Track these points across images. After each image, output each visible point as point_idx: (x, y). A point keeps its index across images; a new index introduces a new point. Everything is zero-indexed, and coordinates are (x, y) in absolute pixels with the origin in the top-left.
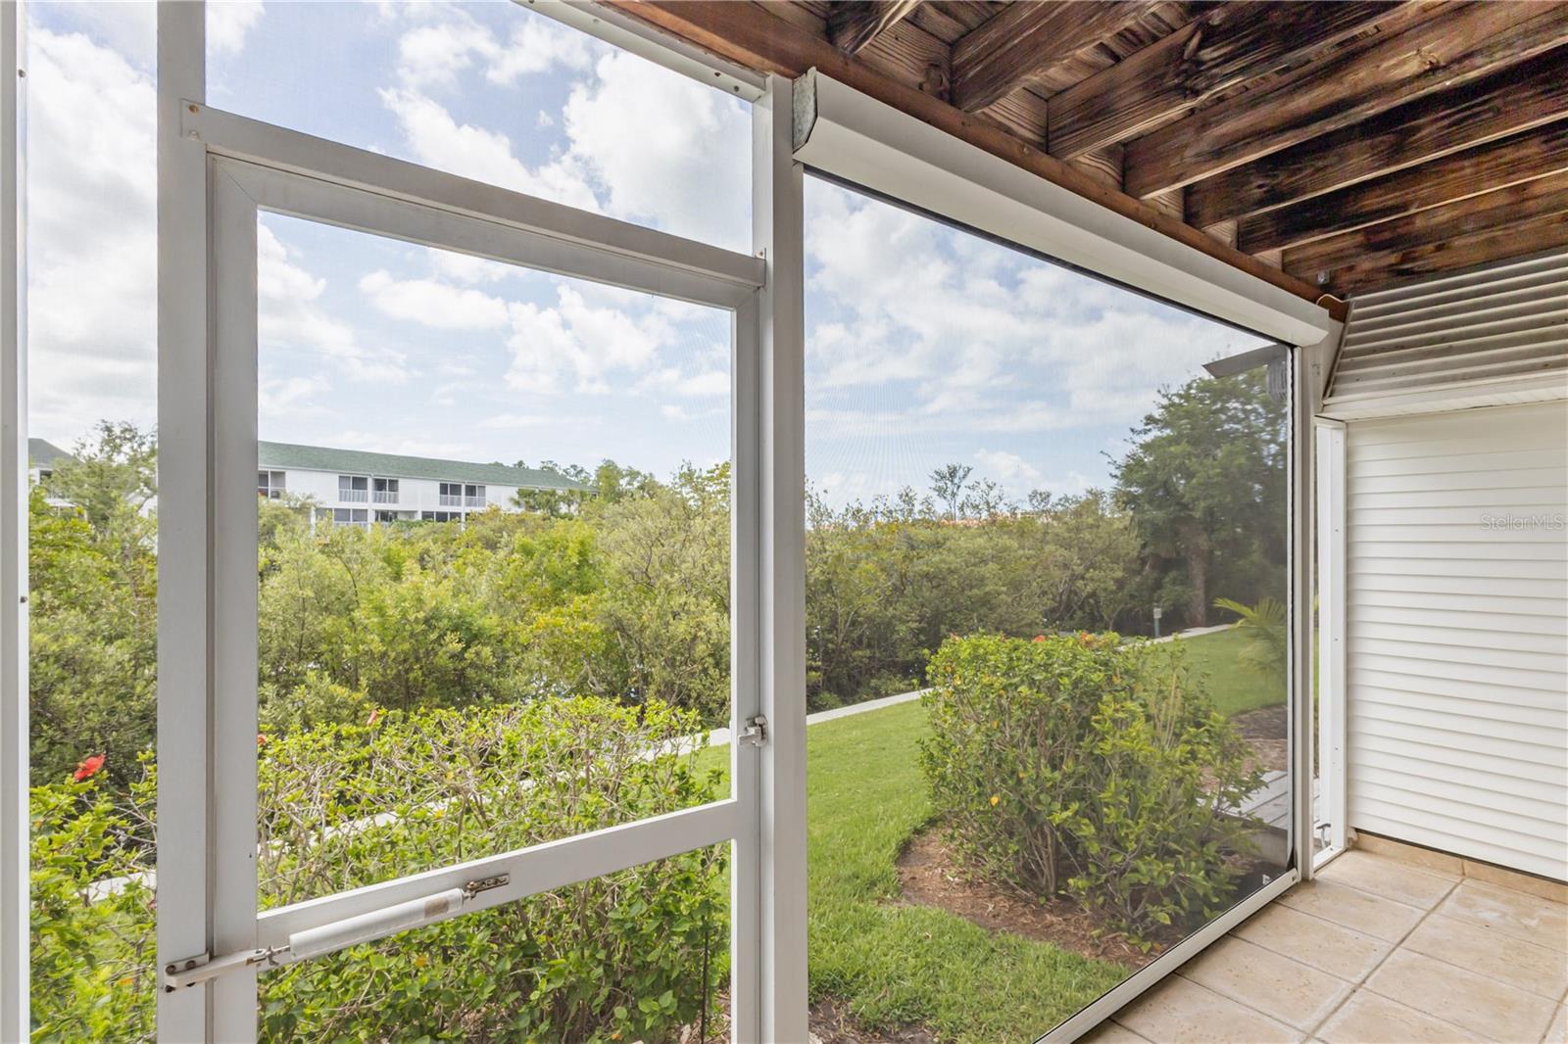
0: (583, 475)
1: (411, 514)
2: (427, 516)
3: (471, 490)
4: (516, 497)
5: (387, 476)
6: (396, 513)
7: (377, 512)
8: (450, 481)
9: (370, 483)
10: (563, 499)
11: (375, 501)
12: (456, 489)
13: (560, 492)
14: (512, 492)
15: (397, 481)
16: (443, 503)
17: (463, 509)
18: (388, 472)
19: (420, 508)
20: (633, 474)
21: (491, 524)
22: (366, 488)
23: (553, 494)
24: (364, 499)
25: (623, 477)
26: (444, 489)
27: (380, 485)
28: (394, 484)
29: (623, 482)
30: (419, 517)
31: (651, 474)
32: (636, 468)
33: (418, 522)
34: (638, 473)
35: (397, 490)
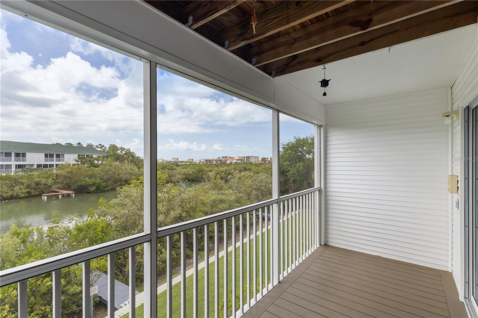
0: (104, 148)
1: (32, 165)
2: (39, 166)
3: (58, 156)
4: (77, 159)
5: (21, 152)
6: (25, 165)
7: (16, 165)
8: (49, 152)
9: (13, 155)
10: (96, 159)
11: (15, 161)
12: (52, 156)
13: (94, 156)
14: (75, 156)
15: (26, 153)
16: (45, 161)
17: (55, 163)
18: (21, 150)
19: (36, 163)
20: (122, 149)
21: (67, 170)
22: (11, 156)
23: (92, 157)
24: (10, 161)
25: (119, 150)
26: (46, 156)
27: (17, 155)
28: (24, 155)
29: (119, 152)
30: (35, 167)
31: (129, 149)
32: (123, 147)
33: (35, 168)
34: (124, 149)
35: (25, 157)
